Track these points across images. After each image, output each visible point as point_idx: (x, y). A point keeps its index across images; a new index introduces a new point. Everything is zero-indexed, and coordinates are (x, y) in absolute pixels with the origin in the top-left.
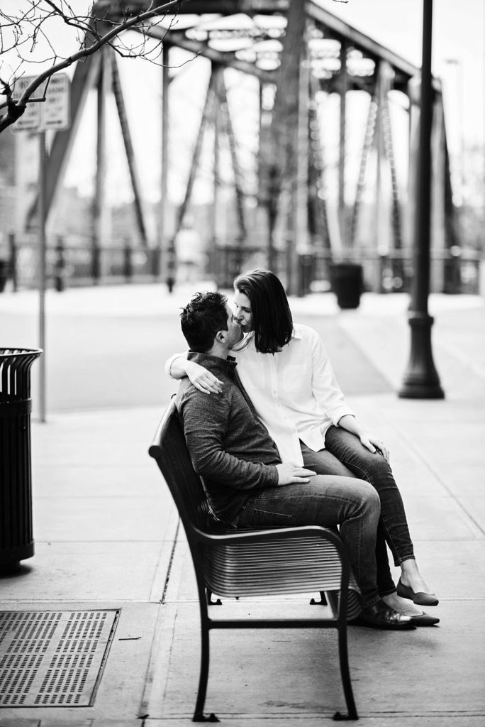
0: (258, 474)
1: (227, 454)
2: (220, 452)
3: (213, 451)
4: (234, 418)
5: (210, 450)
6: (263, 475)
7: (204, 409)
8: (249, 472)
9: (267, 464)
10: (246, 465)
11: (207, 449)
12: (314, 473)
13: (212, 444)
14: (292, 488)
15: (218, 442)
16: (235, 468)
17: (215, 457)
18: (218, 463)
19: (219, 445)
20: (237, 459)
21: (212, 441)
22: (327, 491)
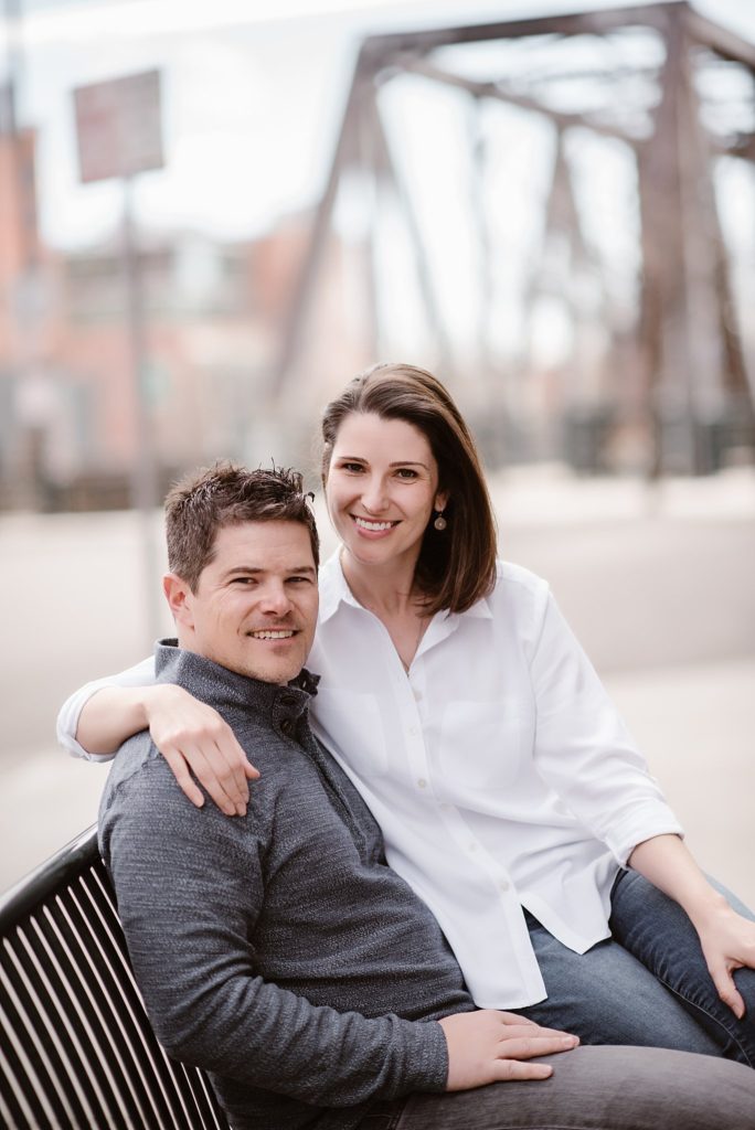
0: (376, 1055)
1: (272, 987)
2: (244, 981)
3: (218, 978)
4: (285, 866)
5: (205, 978)
6: (393, 1061)
7: (174, 834)
8: (345, 1050)
9: (413, 1016)
10: (336, 1022)
11: (197, 972)
12: (570, 1039)
13: (212, 955)
14: (494, 1099)
15: (237, 945)
16: (298, 1036)
17: (225, 1001)
18: (236, 1023)
19: (237, 954)
20: (305, 1003)
21: (210, 944)
22: (610, 1108)
